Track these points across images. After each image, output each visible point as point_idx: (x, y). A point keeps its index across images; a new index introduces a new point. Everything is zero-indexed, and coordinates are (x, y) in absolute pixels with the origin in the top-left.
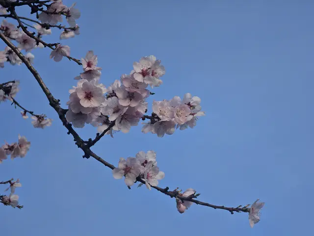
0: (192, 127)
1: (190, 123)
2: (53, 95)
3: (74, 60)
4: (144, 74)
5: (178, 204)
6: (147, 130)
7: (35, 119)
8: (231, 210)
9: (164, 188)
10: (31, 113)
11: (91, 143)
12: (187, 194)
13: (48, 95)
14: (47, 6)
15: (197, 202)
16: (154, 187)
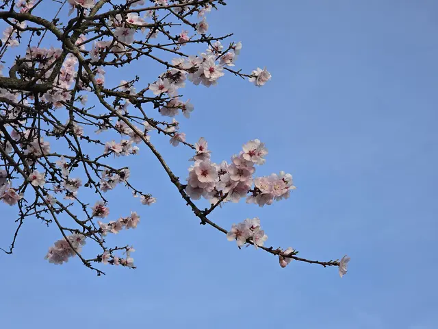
0: (286, 198)
1: (285, 195)
2: (173, 173)
3: (189, 145)
4: (251, 154)
5: (280, 260)
6: (250, 201)
7: (144, 197)
8: (324, 264)
9: (268, 247)
10: (141, 193)
11: (207, 212)
12: (288, 252)
13: (170, 173)
14: (167, 102)
15: (296, 258)
16: (261, 247)
